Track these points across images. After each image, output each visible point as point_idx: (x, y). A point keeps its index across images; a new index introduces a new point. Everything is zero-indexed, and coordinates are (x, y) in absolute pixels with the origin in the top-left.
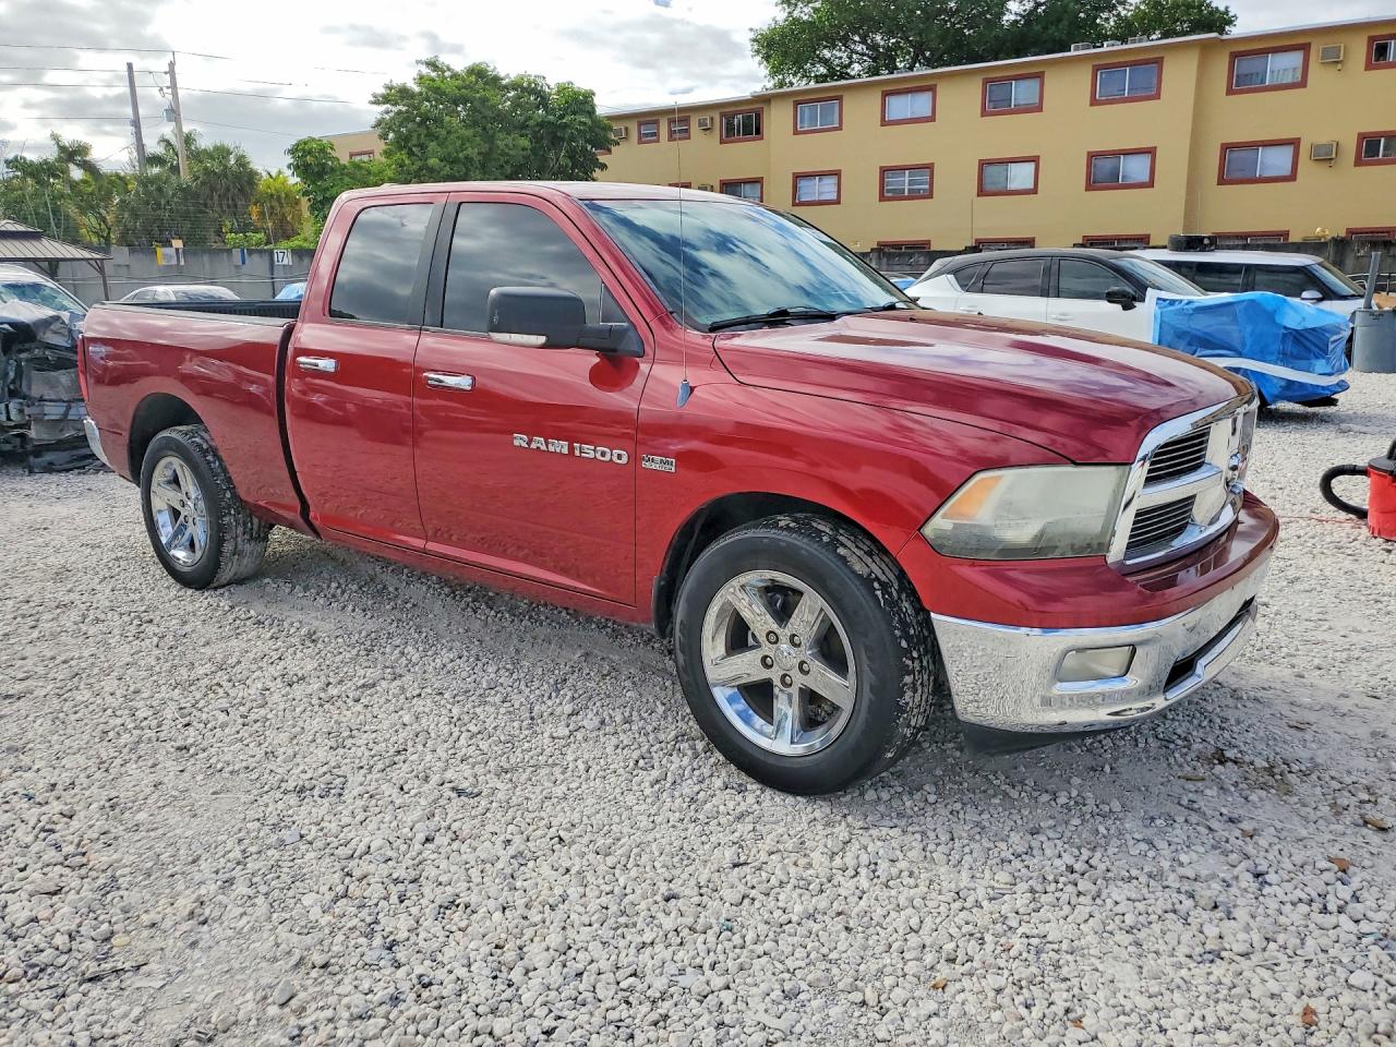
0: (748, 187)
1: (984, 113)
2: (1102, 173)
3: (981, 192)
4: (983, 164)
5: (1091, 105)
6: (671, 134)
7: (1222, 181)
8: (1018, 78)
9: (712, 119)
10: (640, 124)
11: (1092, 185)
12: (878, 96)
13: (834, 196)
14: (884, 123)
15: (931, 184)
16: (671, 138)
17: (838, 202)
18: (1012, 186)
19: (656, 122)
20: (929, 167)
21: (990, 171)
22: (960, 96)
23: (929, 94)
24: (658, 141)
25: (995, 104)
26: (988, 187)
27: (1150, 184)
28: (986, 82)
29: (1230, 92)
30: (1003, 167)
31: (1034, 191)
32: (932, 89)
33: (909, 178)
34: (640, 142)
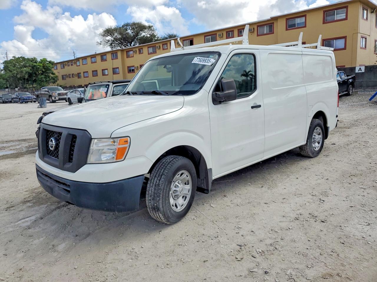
1: (101, 61)
2: (114, 72)
3: (103, 75)
4: (103, 70)
6: (71, 65)
7: (128, 73)
8: (104, 55)
12: (90, 58)
13: (88, 76)
14: (92, 63)
15: (97, 74)
19: (69, 63)
20: (97, 71)
21: (104, 71)
22: (98, 58)
27: (119, 73)
28: (101, 56)
32: (95, 57)
33: (95, 73)
34: (68, 66)
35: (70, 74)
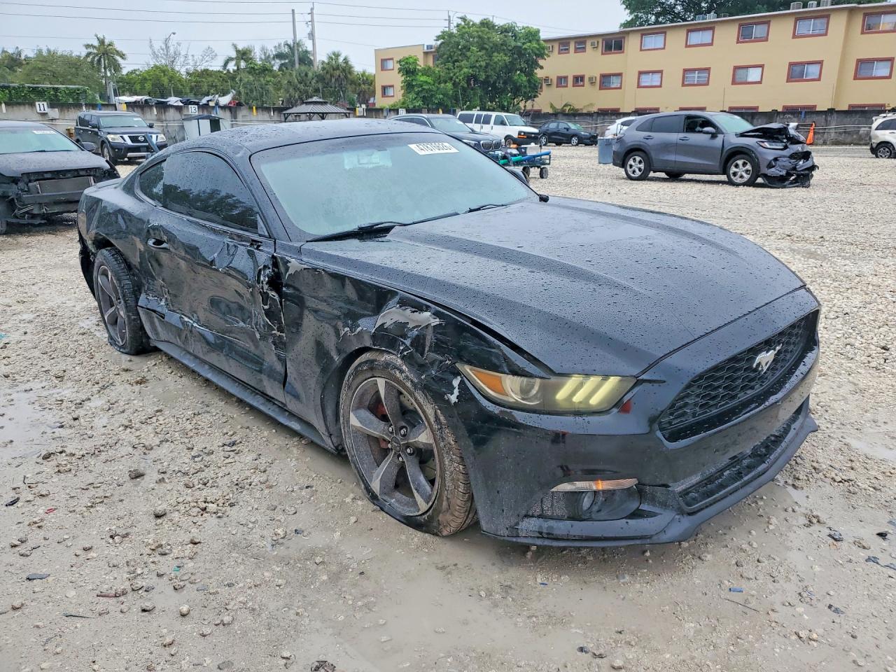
0: (614, 78)
1: (738, 42)
2: (796, 72)
3: (734, 82)
4: (736, 68)
5: (793, 38)
7: (855, 78)
8: (757, 24)
9: (598, 42)
10: (560, 44)
11: (790, 78)
12: (685, 32)
13: (658, 84)
14: (687, 46)
15: (709, 78)
16: (576, 50)
17: (660, 86)
18: (750, 80)
19: (569, 43)
20: (708, 70)
21: (740, 72)
22: (727, 34)
23: (711, 32)
24: (569, 53)
25: (745, 35)
26: (738, 80)
27: (819, 79)
28: (740, 25)
29: (863, 33)
30: (744, 70)
31: (760, 82)
32: (712, 29)
33: (696, 75)
34: (559, 53)
35: (566, 78)
